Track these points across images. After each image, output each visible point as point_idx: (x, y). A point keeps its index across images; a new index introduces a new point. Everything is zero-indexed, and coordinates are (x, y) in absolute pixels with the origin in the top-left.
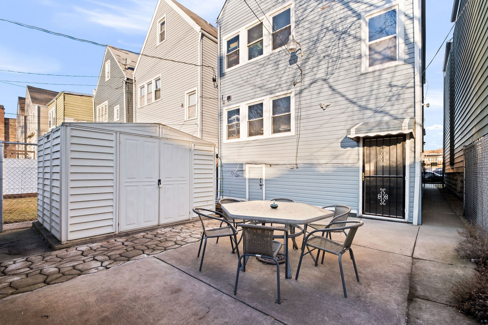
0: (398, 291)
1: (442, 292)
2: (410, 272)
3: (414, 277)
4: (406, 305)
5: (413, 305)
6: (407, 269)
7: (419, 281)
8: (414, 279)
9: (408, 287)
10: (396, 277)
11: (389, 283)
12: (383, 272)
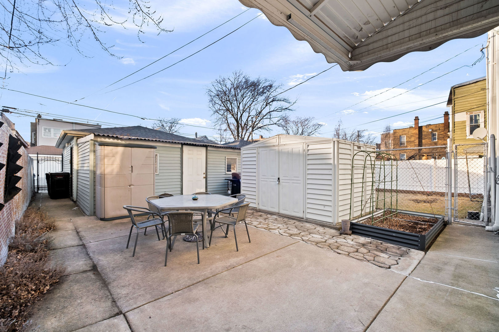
0: (105, 266)
1: (73, 282)
2: (109, 287)
3: (101, 284)
4: (95, 262)
5: (91, 265)
6: (114, 288)
7: (96, 282)
8: (101, 282)
9: (101, 272)
10: (115, 274)
11: (116, 267)
12: (129, 271)
